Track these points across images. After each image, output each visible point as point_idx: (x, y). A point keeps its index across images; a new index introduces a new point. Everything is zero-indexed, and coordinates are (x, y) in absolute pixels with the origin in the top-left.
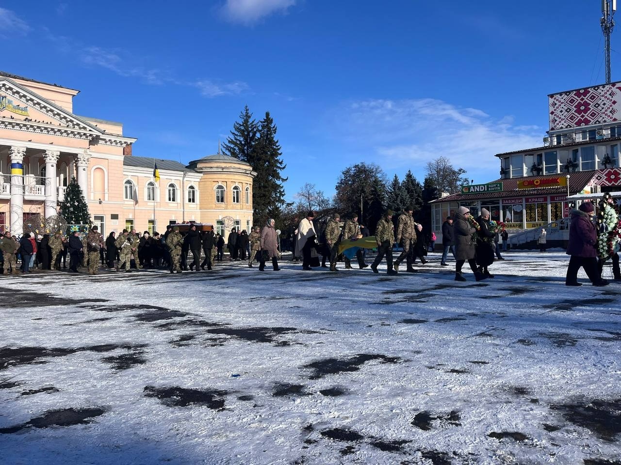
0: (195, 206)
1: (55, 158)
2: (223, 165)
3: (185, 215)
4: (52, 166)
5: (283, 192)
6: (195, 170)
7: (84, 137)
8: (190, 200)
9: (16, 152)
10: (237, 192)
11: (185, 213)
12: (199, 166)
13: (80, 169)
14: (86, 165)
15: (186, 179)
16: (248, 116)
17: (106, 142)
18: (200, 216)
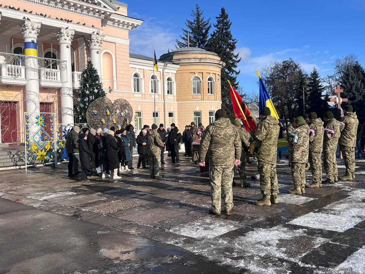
0: (173, 98)
1: (70, 38)
2: (200, 56)
3: (166, 107)
4: (67, 47)
5: (236, 84)
6: (172, 62)
7: (97, 15)
8: (168, 92)
9: (30, 28)
10: (211, 83)
11: (166, 104)
12: (175, 57)
13: (94, 52)
14: (99, 47)
15: (166, 70)
16: (198, 15)
17: (114, 24)
18: (177, 107)
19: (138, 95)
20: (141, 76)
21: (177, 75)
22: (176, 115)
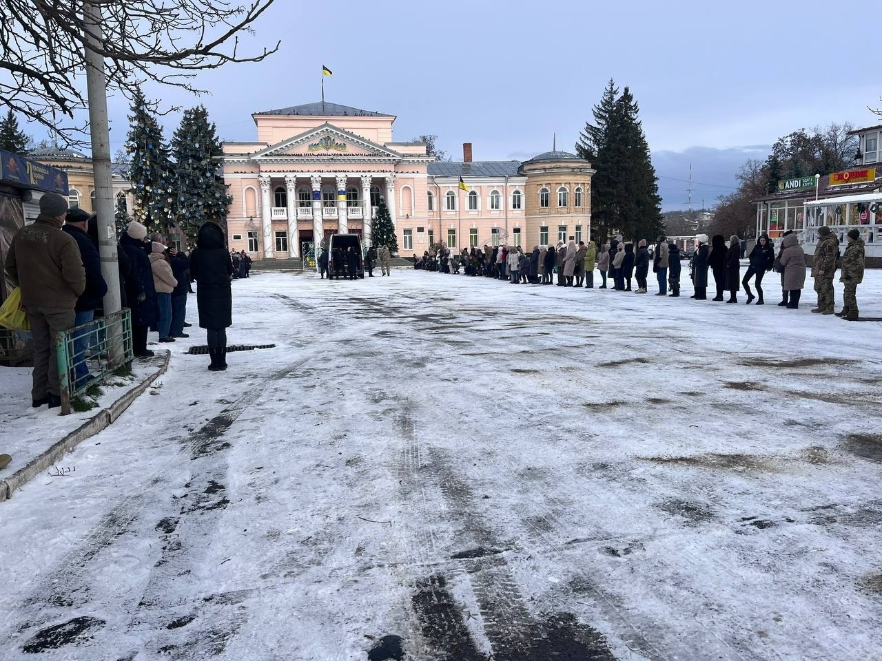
0: (520, 212)
1: (368, 183)
3: (510, 223)
4: (367, 190)
6: (521, 174)
7: (389, 163)
8: (514, 207)
9: (340, 181)
10: (564, 194)
11: (509, 220)
13: (388, 191)
15: (508, 184)
16: (613, 92)
18: (525, 223)
19: (473, 213)
20: (478, 194)
21: (527, 187)
22: (523, 231)
